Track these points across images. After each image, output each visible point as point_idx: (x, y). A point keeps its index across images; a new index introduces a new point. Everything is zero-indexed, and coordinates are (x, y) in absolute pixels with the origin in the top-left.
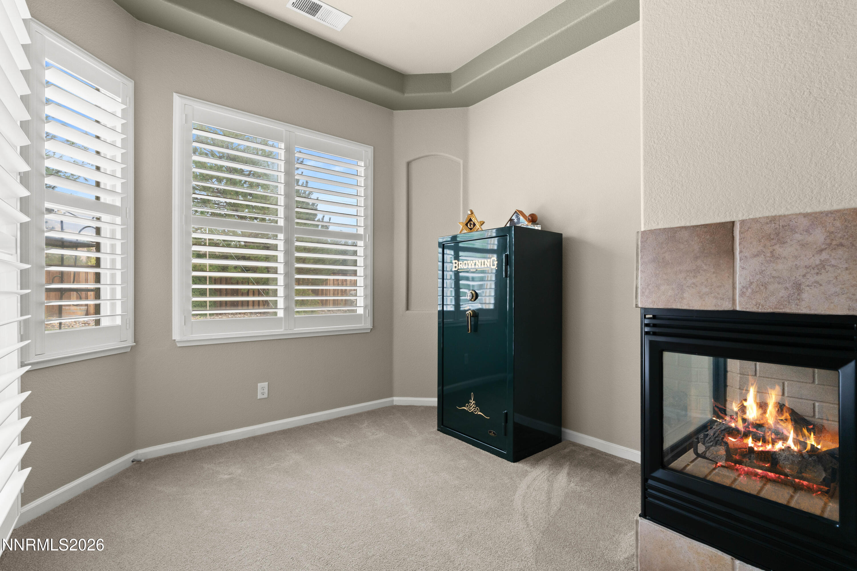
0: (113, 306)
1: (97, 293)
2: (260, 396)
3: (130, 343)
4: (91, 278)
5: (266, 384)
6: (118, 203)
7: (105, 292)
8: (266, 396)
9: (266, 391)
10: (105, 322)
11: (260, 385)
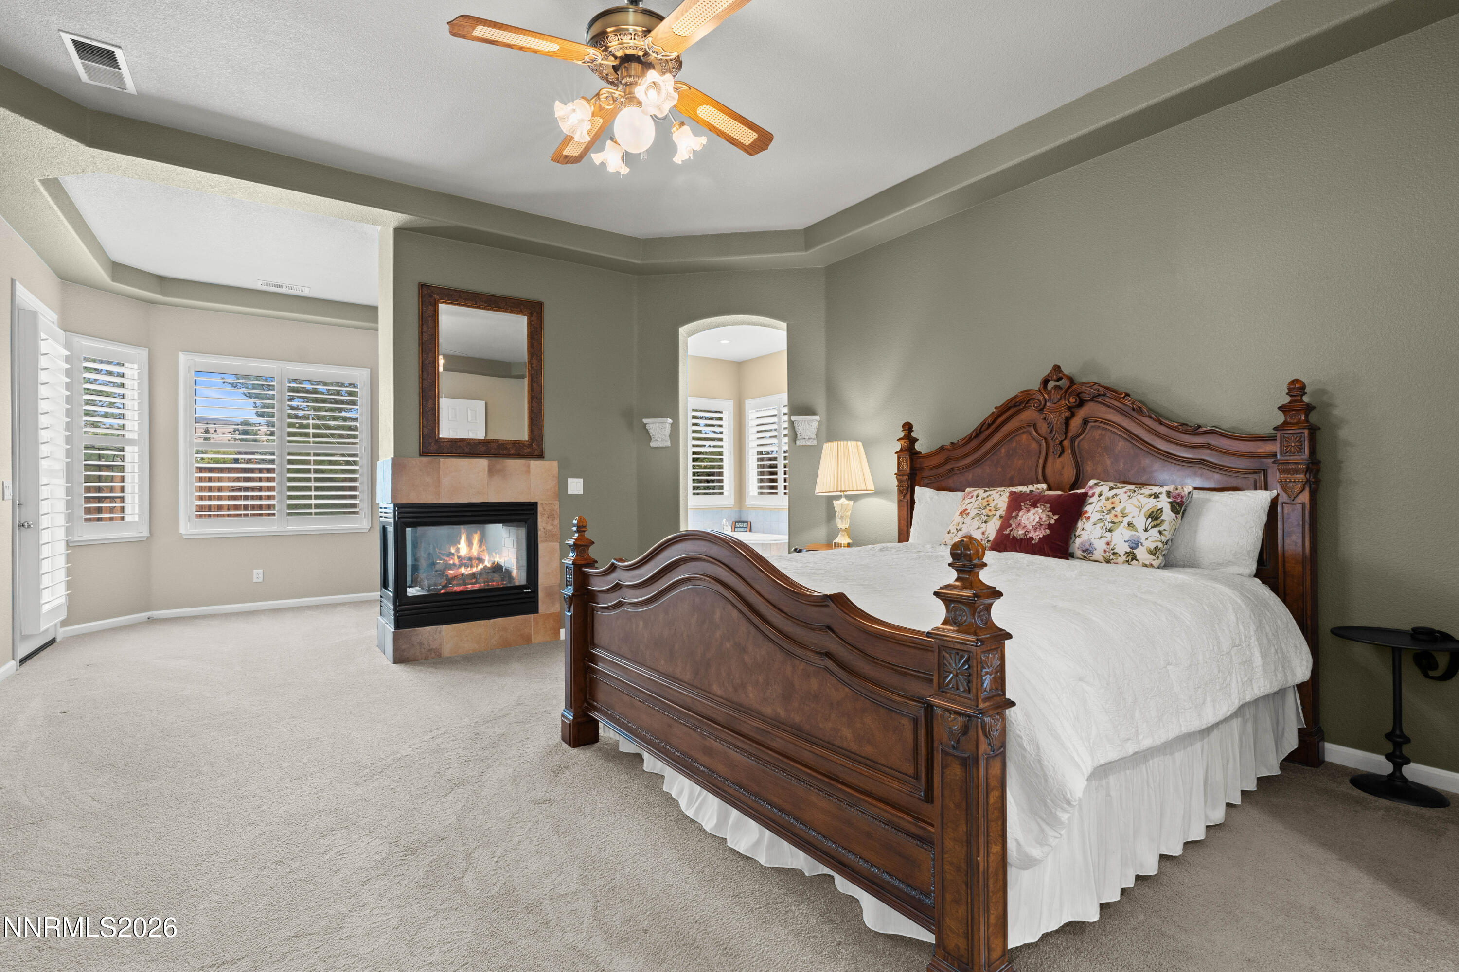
0: (133, 508)
1: (122, 499)
2: (255, 580)
3: (145, 533)
4: (119, 489)
5: (261, 571)
6: (136, 438)
7: (128, 498)
8: (261, 580)
9: (261, 576)
10: (128, 518)
11: (255, 571)
